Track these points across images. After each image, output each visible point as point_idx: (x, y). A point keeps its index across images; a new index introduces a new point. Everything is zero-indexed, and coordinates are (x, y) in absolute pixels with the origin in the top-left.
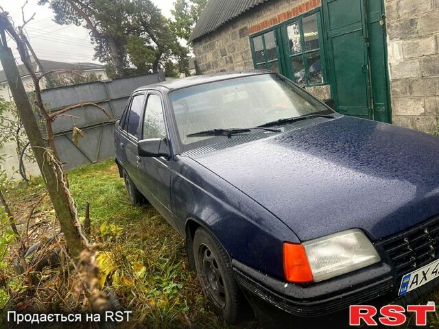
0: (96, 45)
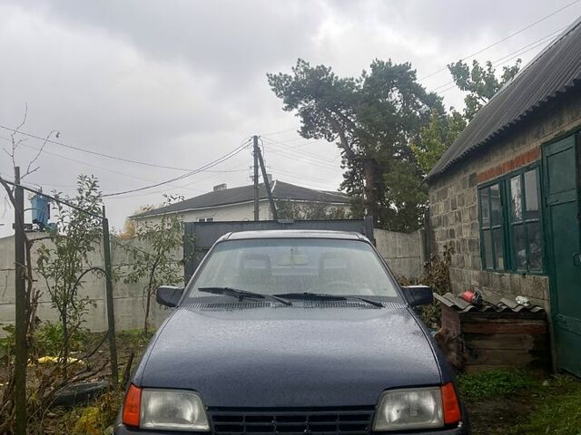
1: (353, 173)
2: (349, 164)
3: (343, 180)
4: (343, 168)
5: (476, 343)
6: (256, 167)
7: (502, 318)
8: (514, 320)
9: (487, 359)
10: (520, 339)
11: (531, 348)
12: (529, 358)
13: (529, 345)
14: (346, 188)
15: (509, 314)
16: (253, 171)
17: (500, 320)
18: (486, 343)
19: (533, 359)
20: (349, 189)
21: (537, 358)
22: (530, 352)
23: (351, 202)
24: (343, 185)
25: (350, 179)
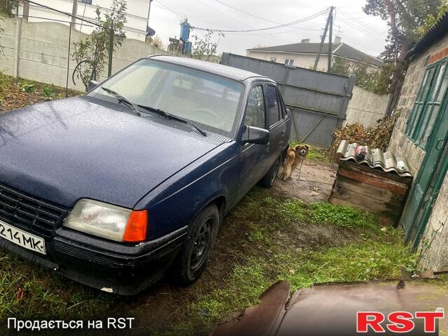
0: (389, 43)
1: (393, 47)
2: (392, 39)
3: (384, 50)
4: (387, 41)
5: (345, 184)
6: (326, 29)
7: (372, 173)
8: (381, 177)
9: (350, 198)
10: (381, 192)
11: (388, 201)
12: (383, 208)
13: (387, 199)
14: (384, 57)
15: (380, 171)
16: (323, 32)
17: (370, 174)
18: (353, 187)
19: (385, 209)
20: (386, 58)
21: (389, 210)
22: (385, 203)
23: (383, 67)
24: (383, 54)
25: (389, 50)
